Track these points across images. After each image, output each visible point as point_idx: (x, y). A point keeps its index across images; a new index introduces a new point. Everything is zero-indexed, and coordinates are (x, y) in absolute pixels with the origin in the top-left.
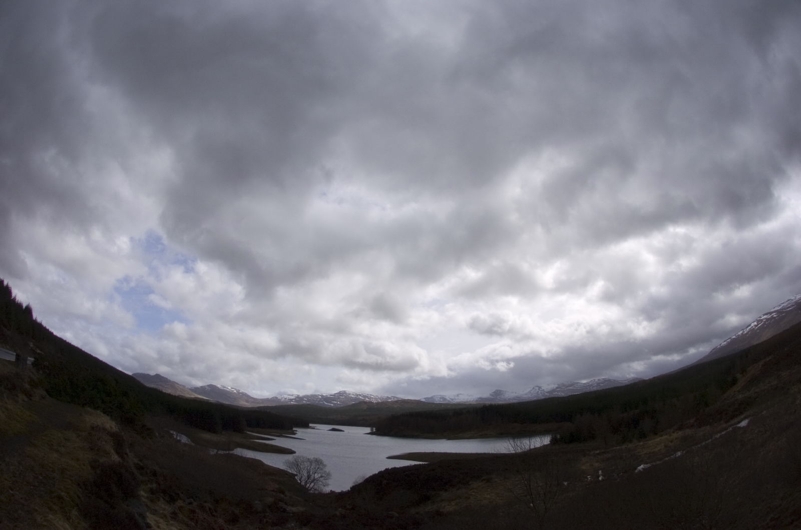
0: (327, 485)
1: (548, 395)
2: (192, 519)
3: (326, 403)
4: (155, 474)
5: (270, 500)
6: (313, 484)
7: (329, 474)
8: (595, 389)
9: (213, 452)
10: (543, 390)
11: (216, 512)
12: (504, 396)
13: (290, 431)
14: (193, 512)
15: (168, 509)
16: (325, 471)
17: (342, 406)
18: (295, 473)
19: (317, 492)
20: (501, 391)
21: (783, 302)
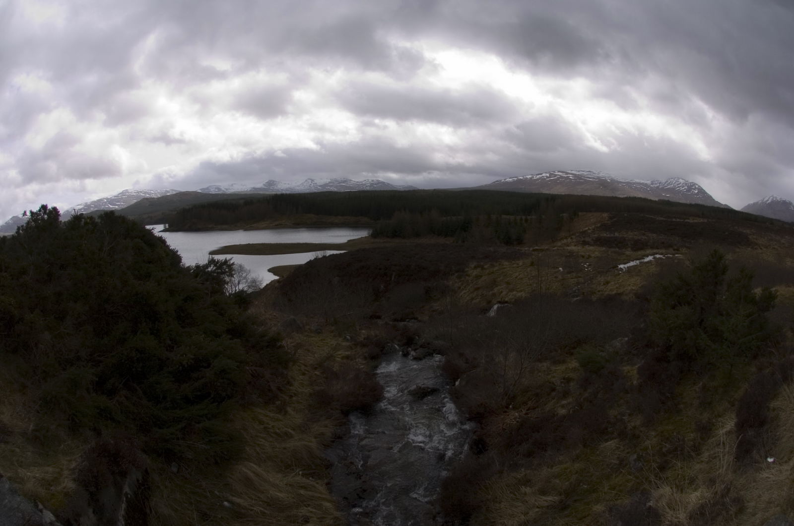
1: (320, 189)
8: (368, 188)
10: (316, 183)
12: (277, 186)
20: (274, 181)
21: (583, 170)
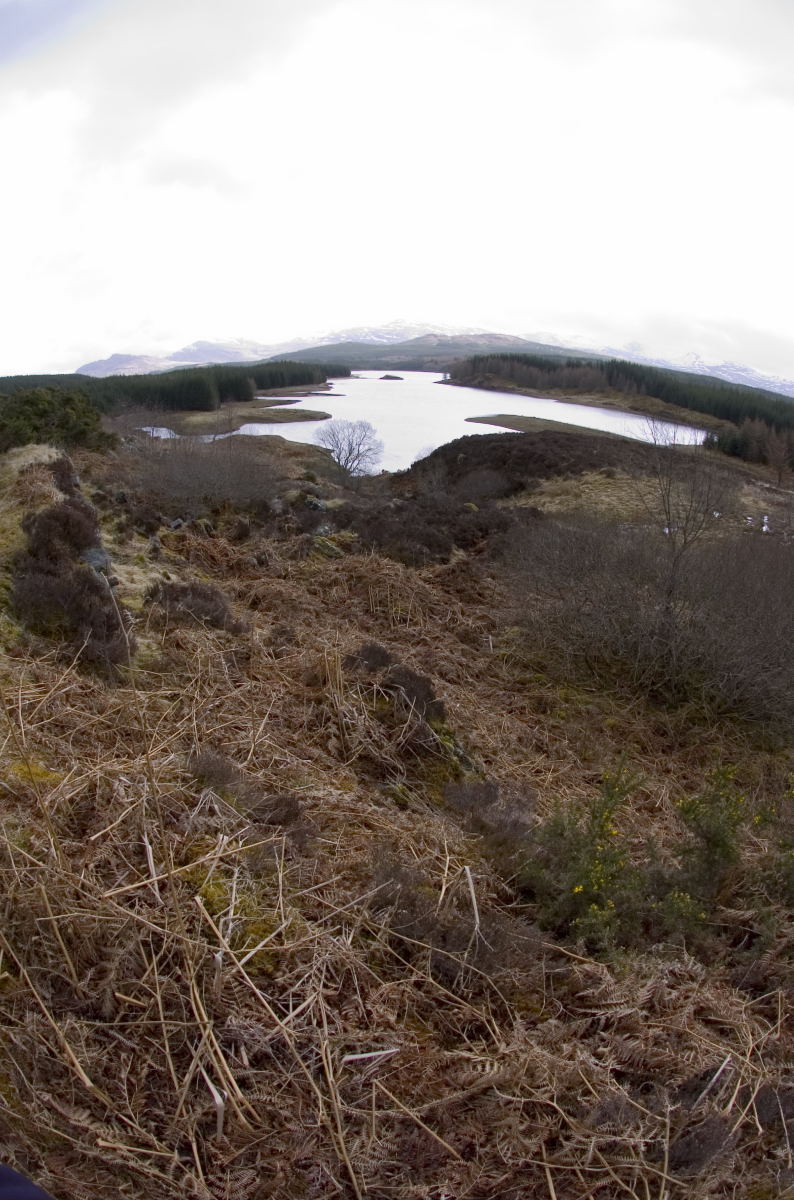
0: (378, 462)
2: (180, 552)
3: (375, 338)
4: (123, 500)
5: (294, 493)
6: (356, 462)
7: (380, 445)
9: (208, 439)
11: (215, 528)
13: (322, 385)
14: (182, 538)
15: (146, 545)
16: (375, 441)
17: (400, 341)
18: (330, 448)
19: (362, 474)
